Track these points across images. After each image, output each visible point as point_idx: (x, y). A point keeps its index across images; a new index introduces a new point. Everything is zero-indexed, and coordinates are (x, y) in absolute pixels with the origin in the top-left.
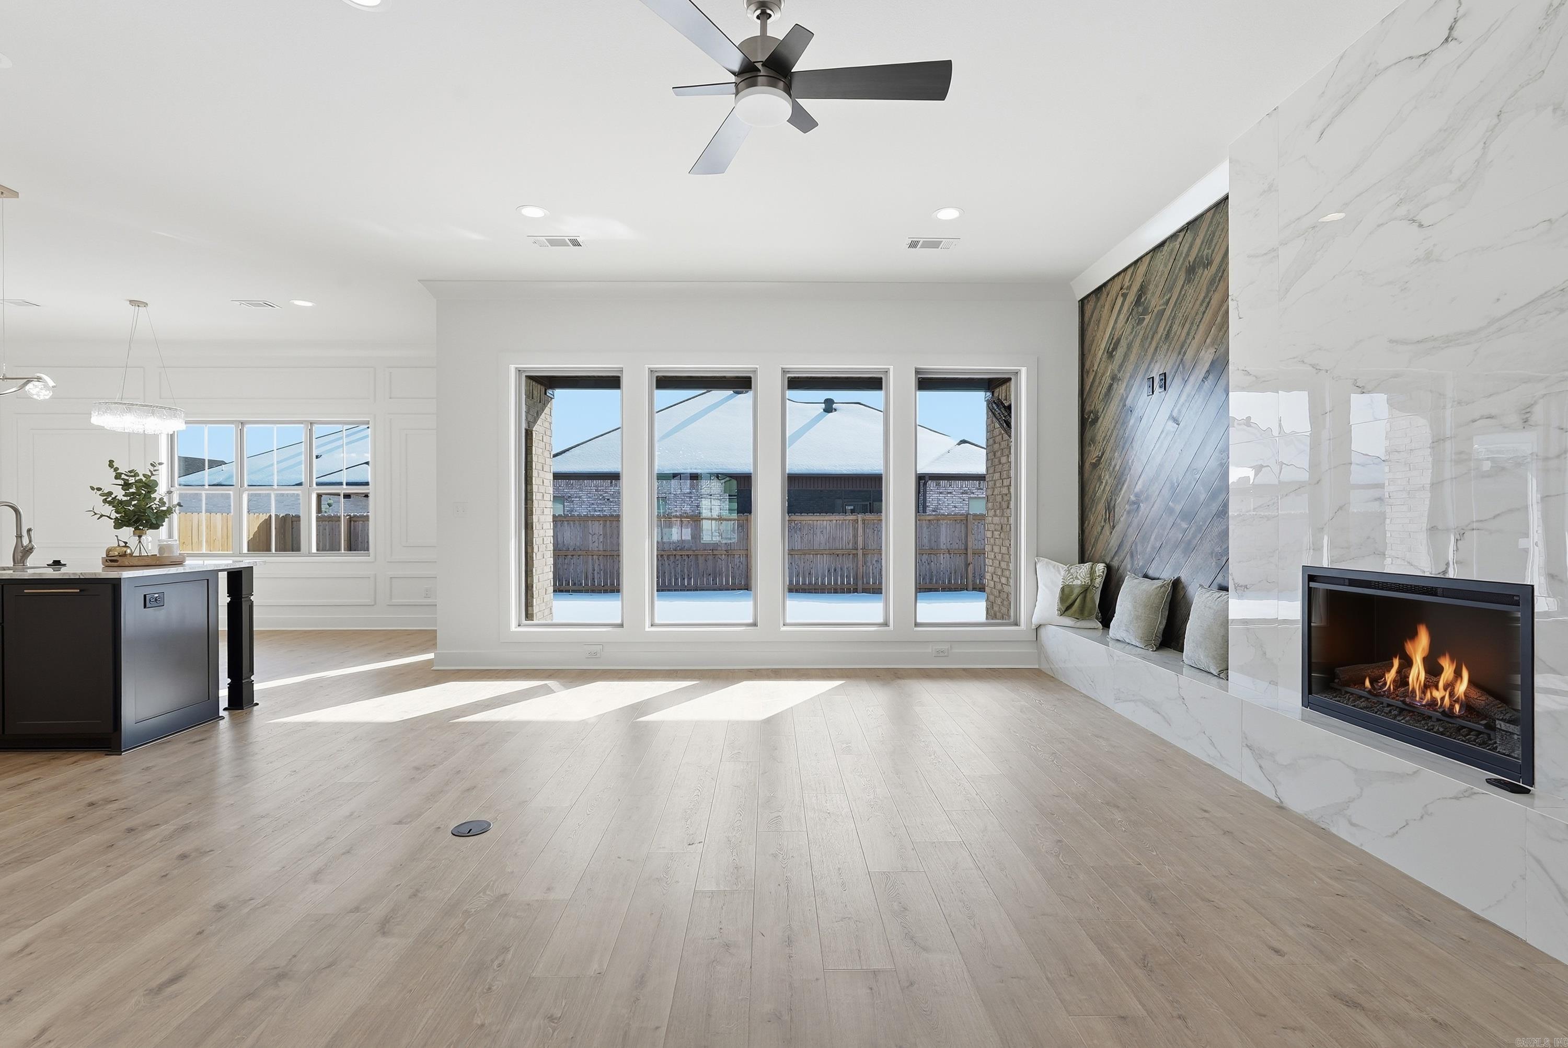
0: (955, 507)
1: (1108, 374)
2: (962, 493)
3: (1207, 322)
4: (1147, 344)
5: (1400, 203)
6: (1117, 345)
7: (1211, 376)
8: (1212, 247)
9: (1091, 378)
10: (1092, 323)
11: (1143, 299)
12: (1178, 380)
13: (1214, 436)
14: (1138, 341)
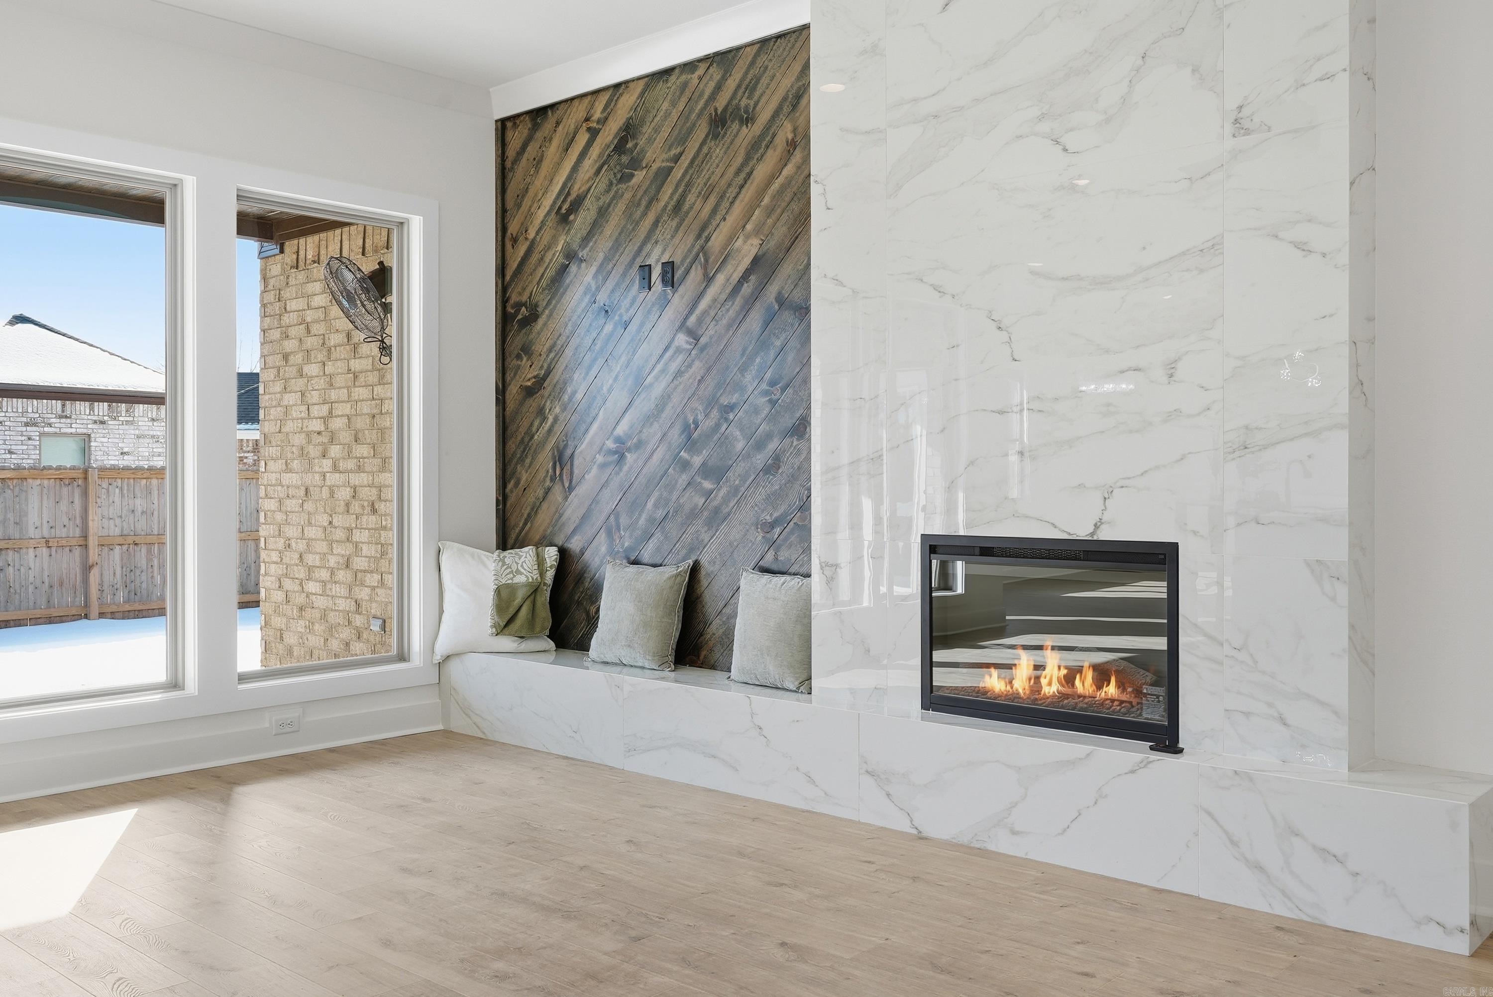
0: (10, 452)
1: (559, 248)
2: (27, 424)
3: (747, 199)
4: (639, 213)
5: (1042, 117)
6: (576, 205)
7: (753, 278)
8: (756, 98)
9: (522, 249)
10: (524, 161)
11: (630, 145)
12: (696, 274)
13: (758, 360)
14: (621, 206)
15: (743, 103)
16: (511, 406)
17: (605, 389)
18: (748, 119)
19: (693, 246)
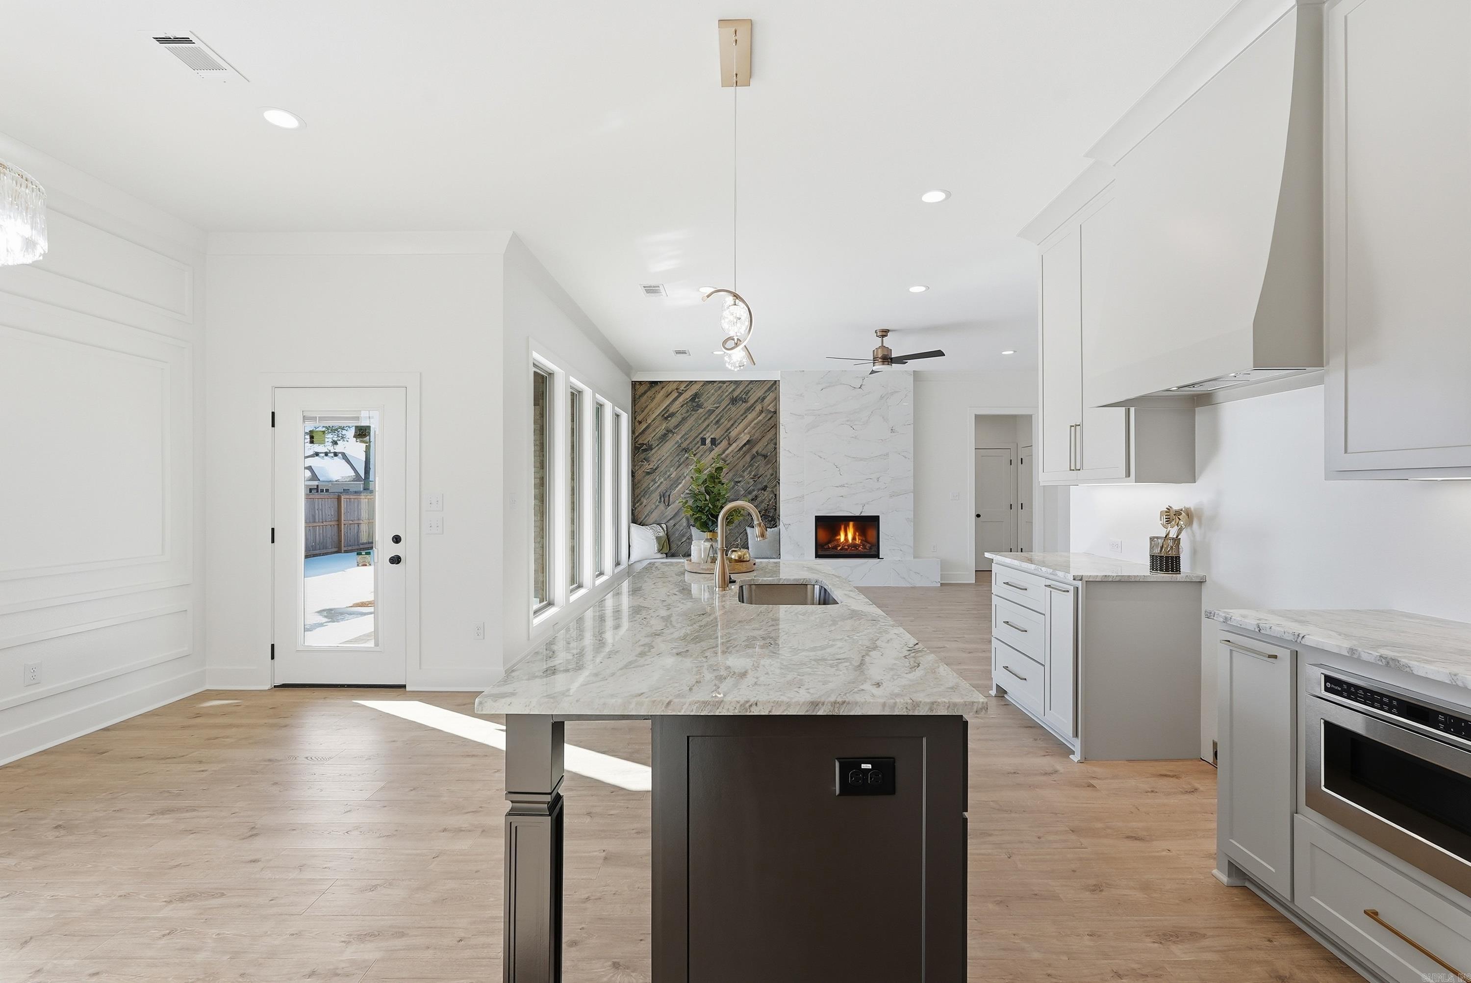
1: (663, 427)
3: (745, 424)
4: (700, 422)
5: (848, 421)
6: (672, 415)
7: (747, 446)
8: (749, 395)
9: (644, 426)
10: (645, 397)
11: (697, 400)
12: (725, 443)
13: (749, 469)
14: (693, 419)
15: (744, 396)
16: (637, 477)
17: (685, 475)
18: (746, 402)
19: (724, 434)
